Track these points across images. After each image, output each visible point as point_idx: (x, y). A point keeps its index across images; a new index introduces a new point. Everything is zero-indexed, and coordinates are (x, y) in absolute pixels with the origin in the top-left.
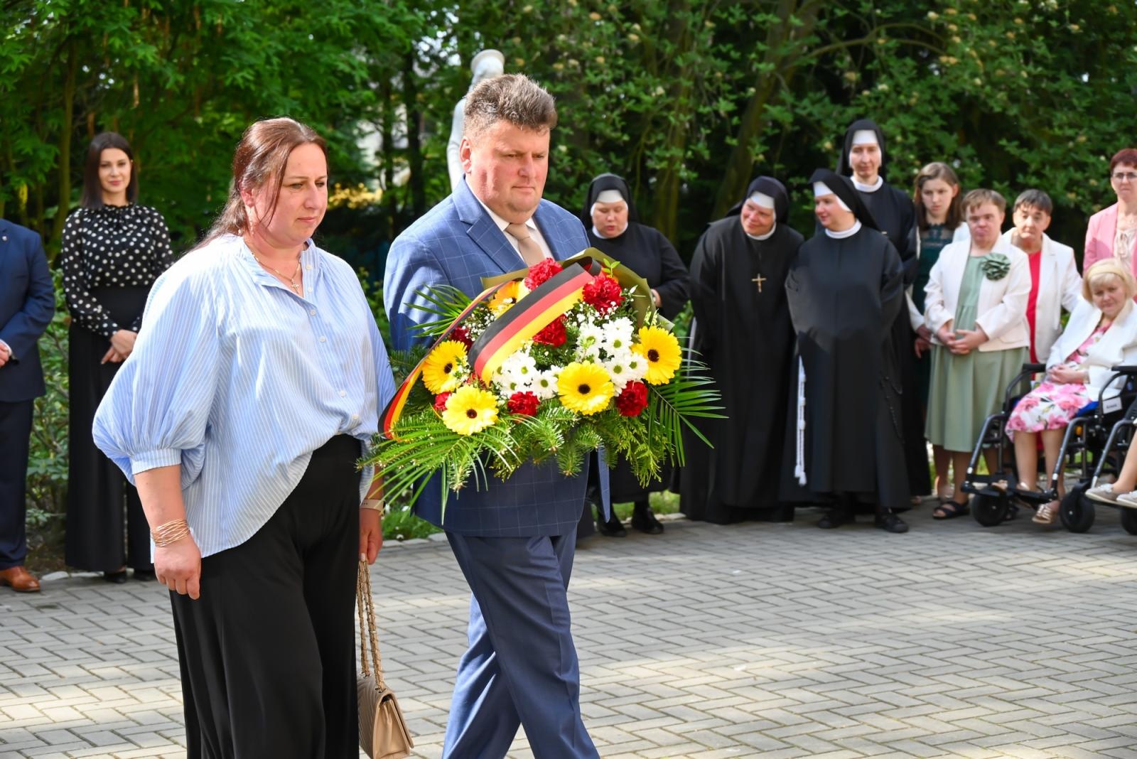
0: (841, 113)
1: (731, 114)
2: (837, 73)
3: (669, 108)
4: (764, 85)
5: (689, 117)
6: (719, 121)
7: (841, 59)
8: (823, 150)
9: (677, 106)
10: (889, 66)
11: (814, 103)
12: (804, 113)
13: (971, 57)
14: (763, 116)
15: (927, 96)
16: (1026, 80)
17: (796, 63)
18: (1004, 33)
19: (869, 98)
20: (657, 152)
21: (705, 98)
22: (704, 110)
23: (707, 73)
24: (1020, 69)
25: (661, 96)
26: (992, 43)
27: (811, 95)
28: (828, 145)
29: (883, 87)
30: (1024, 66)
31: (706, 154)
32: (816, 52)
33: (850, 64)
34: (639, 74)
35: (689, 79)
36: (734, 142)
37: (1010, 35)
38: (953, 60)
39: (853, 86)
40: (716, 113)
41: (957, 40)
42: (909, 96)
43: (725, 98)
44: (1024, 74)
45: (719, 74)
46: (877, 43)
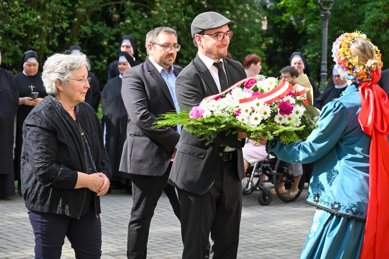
0: (111, 31)
1: (67, 28)
2: (110, 14)
3: (42, 24)
4: (80, 17)
5: (51, 28)
6: (62, 31)
7: (112, 9)
8: (103, 45)
9: (45, 24)
10: (130, 13)
11: (100, 26)
12: (96, 30)
13: (163, 12)
14: (80, 30)
15: (145, 26)
16: (184, 22)
17: (93, 10)
18: (176, 3)
19: (123, 25)
20: (37, 42)
21: (57, 22)
22: (57, 26)
23: (58, 11)
24: (182, 17)
25: (39, 19)
26: (172, 7)
27: (99, 23)
28: (105, 43)
29: (128, 21)
30: (183, 16)
31: (57, 44)
32: (101, 6)
33: (116, 11)
34: (31, 10)
35: (50, 14)
36: (68, 40)
37: (179, 4)
38: (156, 12)
39: (117, 20)
40: (62, 28)
41: (158, 4)
42: (138, 26)
43: (65, 22)
44: (183, 20)
45: (63, 12)
46: (126, 4)
